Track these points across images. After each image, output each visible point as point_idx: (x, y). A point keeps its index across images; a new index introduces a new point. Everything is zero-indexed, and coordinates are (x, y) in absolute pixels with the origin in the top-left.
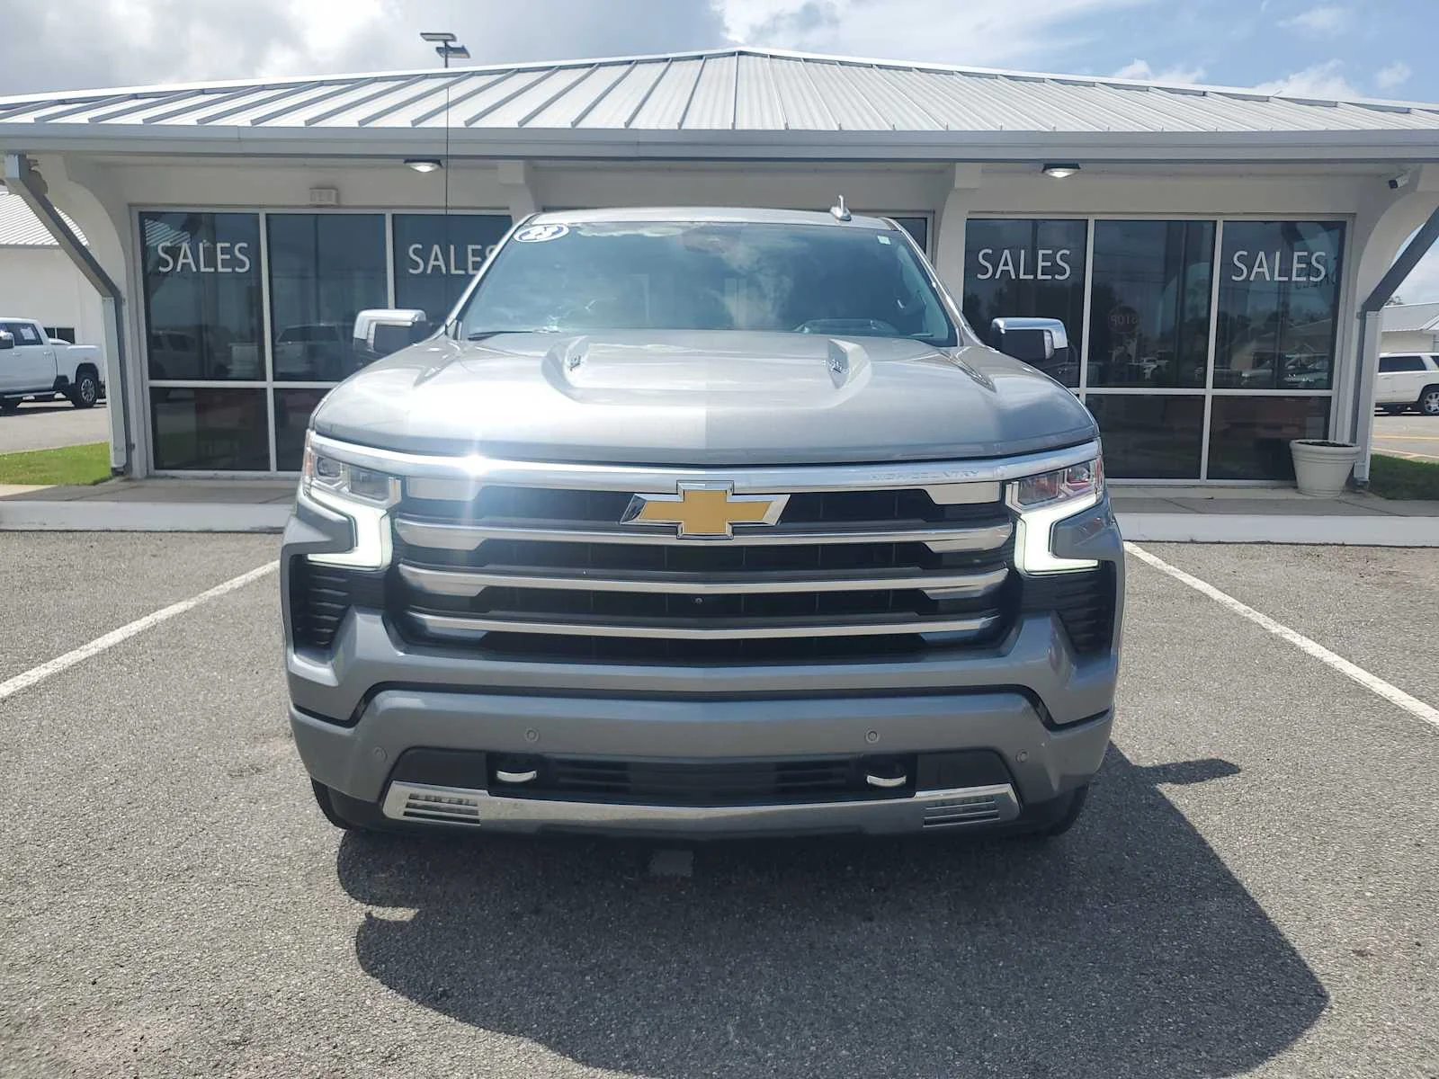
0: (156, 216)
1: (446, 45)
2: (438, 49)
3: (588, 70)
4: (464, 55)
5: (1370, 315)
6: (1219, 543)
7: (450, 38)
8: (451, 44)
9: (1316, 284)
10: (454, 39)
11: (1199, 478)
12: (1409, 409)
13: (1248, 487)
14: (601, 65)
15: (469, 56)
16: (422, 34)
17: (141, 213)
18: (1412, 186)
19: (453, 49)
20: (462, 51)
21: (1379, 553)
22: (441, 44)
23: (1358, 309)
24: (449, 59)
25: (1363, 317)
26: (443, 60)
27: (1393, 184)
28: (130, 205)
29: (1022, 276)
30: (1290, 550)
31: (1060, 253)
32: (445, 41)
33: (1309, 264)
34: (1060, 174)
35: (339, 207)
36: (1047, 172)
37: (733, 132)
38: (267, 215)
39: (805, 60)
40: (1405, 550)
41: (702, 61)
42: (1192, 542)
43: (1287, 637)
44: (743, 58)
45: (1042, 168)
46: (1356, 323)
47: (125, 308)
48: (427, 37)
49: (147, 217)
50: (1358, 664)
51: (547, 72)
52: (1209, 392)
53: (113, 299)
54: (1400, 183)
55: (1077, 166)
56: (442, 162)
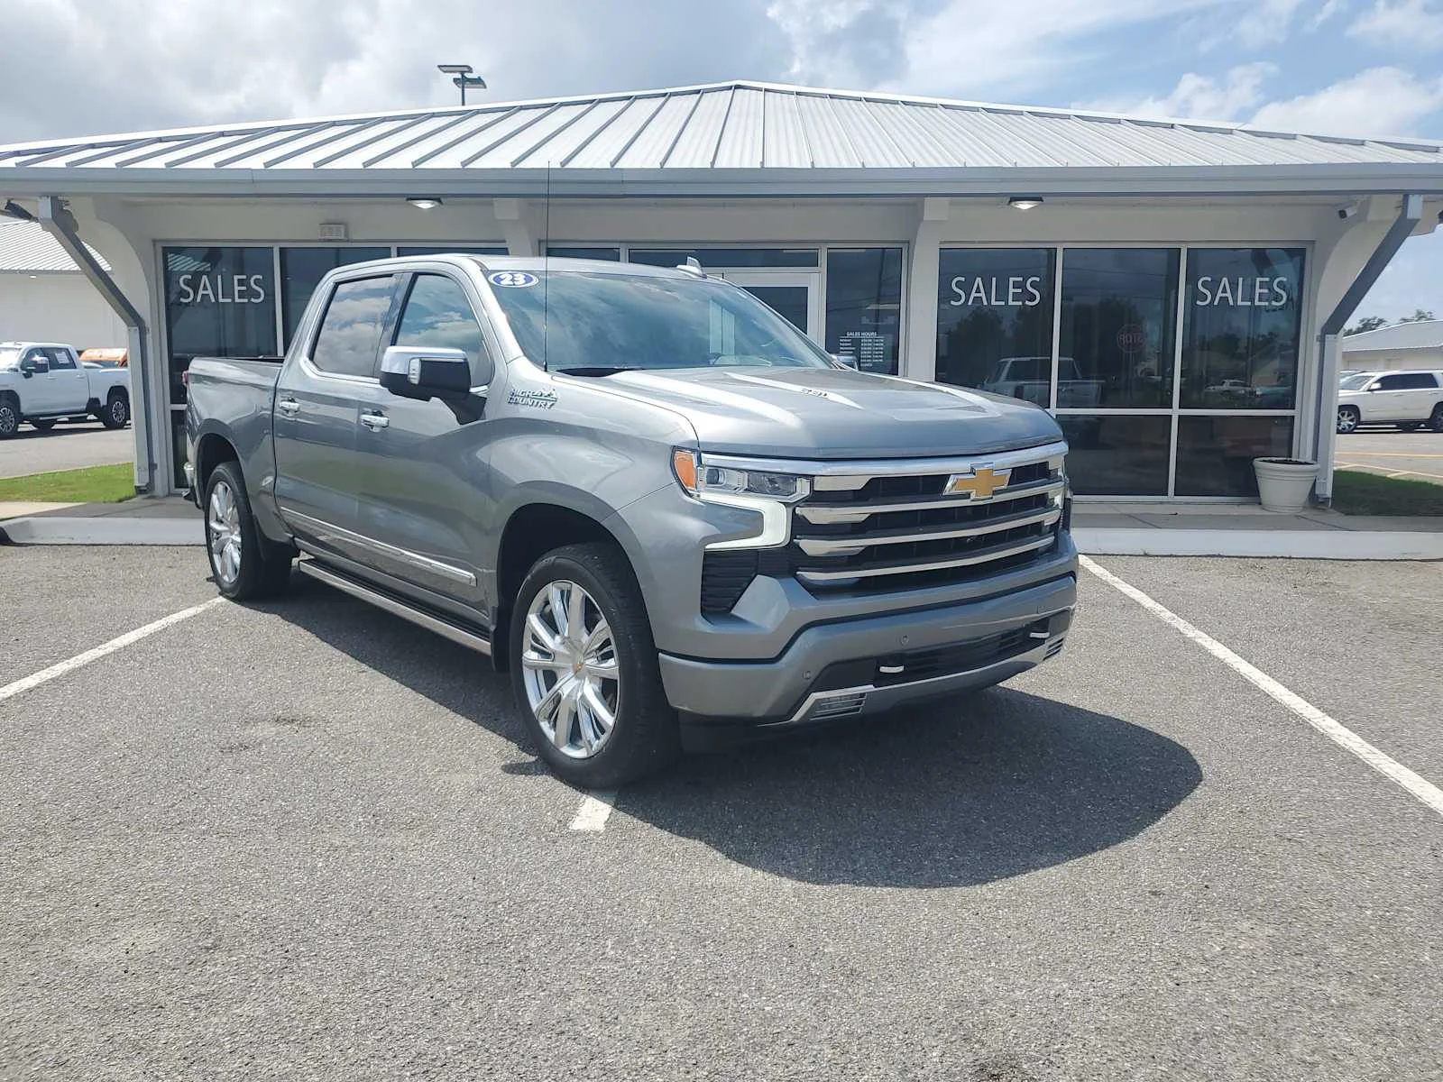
0: (179, 251)
1: (463, 76)
2: (455, 80)
3: (588, 106)
4: (481, 86)
5: (1329, 337)
6: (1171, 556)
7: (466, 69)
8: (468, 75)
9: (1278, 308)
10: (470, 70)
11: (1167, 495)
12: (1423, 426)
13: (1214, 504)
14: (601, 101)
15: (485, 87)
16: (439, 66)
17: (164, 248)
18: (1361, 217)
19: (469, 80)
20: (478, 82)
21: (1322, 565)
22: (459, 76)
23: (1318, 333)
24: (466, 90)
25: (1322, 340)
26: (460, 90)
27: (1343, 214)
28: (155, 241)
29: (993, 303)
30: (1236, 563)
31: (1030, 280)
32: (462, 73)
33: (1271, 289)
34: (1025, 206)
35: (348, 241)
36: (1013, 204)
37: (712, 170)
38: (280, 248)
39: (798, 94)
40: (1346, 563)
41: (699, 95)
42: (1146, 555)
43: (1199, 641)
44: (739, 92)
45: (1008, 200)
46: (1316, 347)
47: (149, 337)
48: (445, 69)
49: (170, 251)
50: (1256, 665)
51: (549, 109)
52: (1175, 412)
53: (137, 328)
54: (1350, 213)
55: (1041, 199)
56: (443, 200)
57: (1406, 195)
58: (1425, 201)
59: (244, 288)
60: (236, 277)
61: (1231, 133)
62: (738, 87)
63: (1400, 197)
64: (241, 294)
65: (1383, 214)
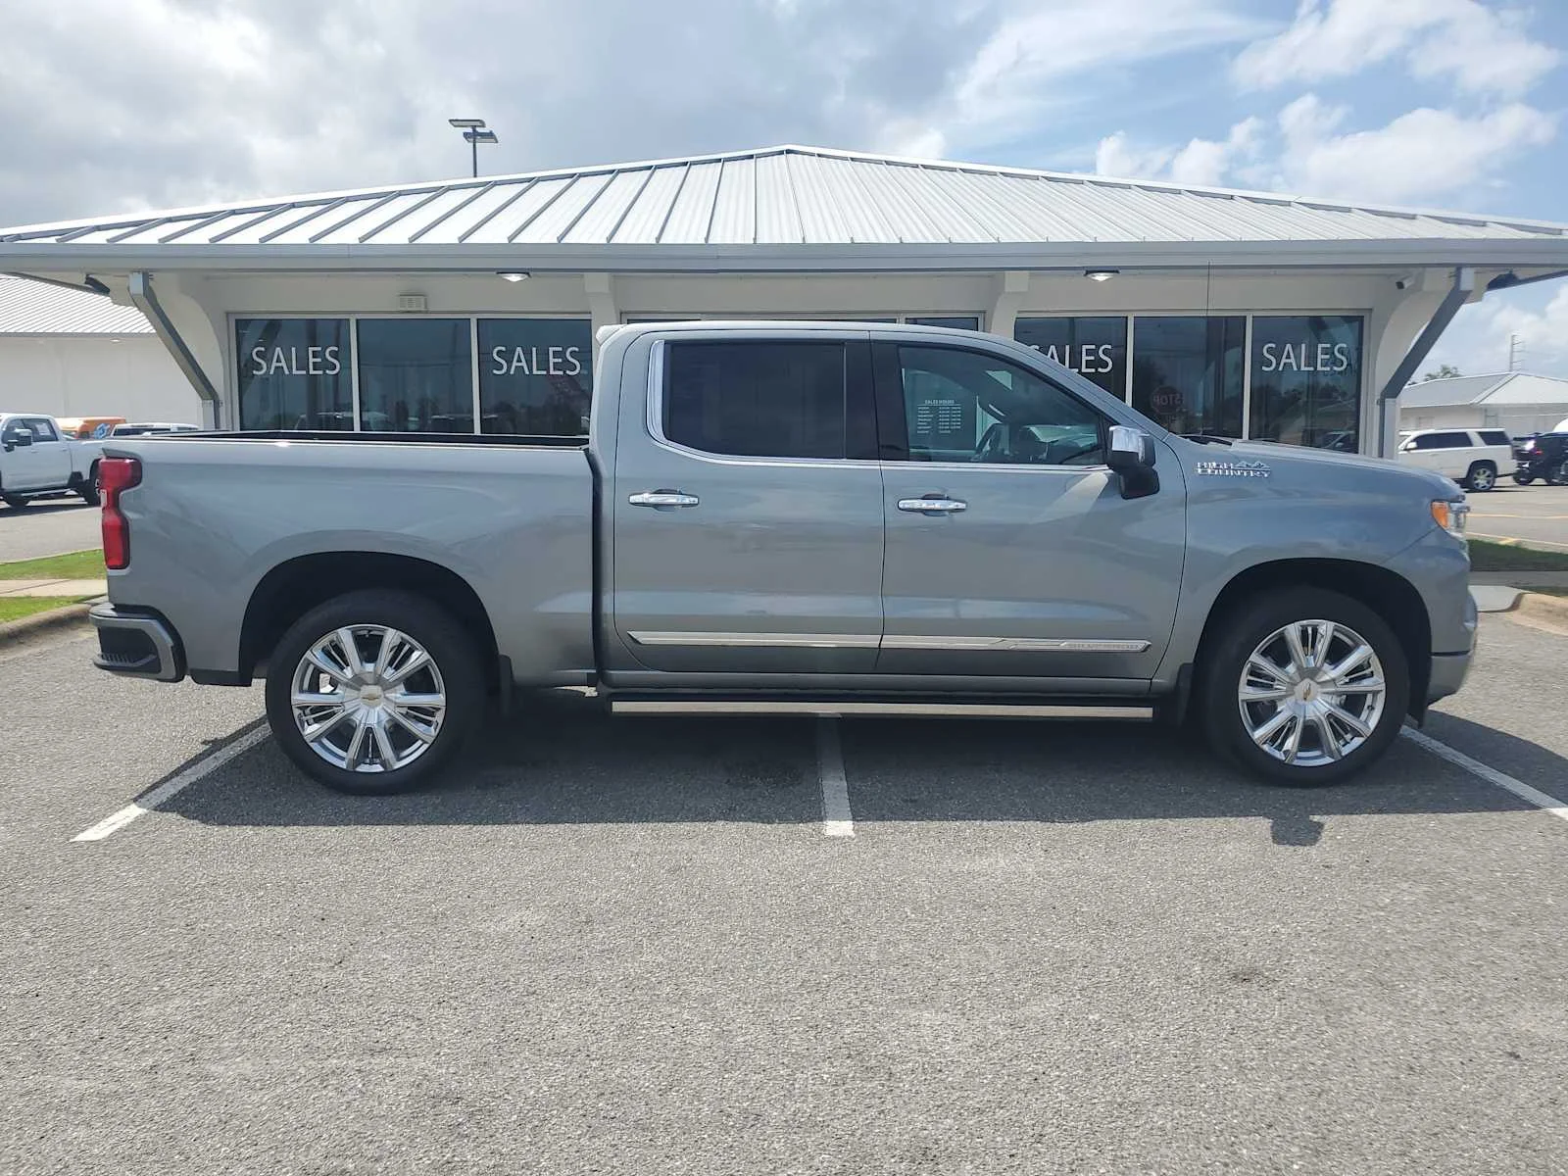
0: (250, 323)
5: (1388, 401)
9: (1340, 373)
17: (237, 321)
18: (1417, 288)
23: (1378, 397)
25: (1382, 403)
27: (1400, 285)
28: (228, 314)
31: (1103, 348)
33: (1332, 355)
34: (1101, 278)
35: (427, 312)
36: (1089, 276)
38: (357, 320)
44: (791, 156)
45: (1084, 273)
46: (1377, 408)
47: (222, 410)
49: (242, 325)
51: (609, 176)
53: (212, 401)
54: (1407, 284)
55: (1117, 272)
56: (531, 274)
57: (1459, 267)
58: (1476, 273)
59: (319, 360)
60: (311, 349)
61: (1290, 205)
62: (789, 152)
63: (1453, 269)
64: (316, 366)
65: (1438, 285)
